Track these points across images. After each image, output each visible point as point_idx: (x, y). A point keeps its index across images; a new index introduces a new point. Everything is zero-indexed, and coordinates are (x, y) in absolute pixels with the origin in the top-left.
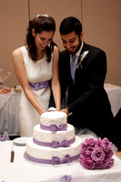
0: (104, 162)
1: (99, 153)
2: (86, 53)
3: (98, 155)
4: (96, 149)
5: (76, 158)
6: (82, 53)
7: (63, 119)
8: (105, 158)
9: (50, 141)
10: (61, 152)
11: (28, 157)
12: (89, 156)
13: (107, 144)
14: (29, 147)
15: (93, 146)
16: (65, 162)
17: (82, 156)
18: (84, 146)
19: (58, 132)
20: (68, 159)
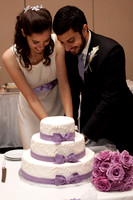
0: (124, 182)
1: (117, 171)
2: (95, 49)
3: (115, 172)
4: (113, 165)
5: (86, 177)
6: (90, 50)
7: (69, 126)
8: (125, 177)
9: (53, 155)
10: (67, 169)
11: (24, 175)
12: (104, 174)
13: (127, 158)
14: (25, 162)
15: (109, 161)
16: (72, 182)
17: (94, 174)
18: (97, 161)
19: (63, 143)
20: (76, 179)
